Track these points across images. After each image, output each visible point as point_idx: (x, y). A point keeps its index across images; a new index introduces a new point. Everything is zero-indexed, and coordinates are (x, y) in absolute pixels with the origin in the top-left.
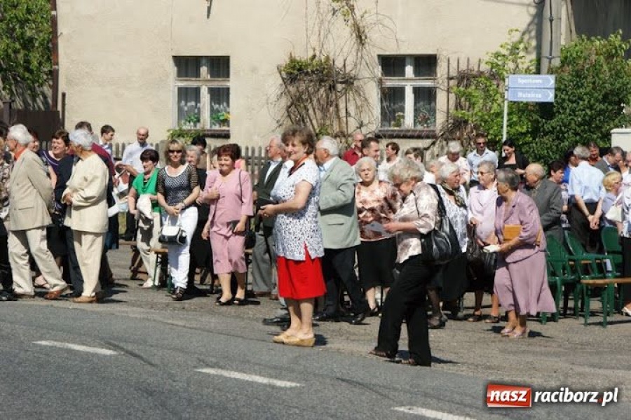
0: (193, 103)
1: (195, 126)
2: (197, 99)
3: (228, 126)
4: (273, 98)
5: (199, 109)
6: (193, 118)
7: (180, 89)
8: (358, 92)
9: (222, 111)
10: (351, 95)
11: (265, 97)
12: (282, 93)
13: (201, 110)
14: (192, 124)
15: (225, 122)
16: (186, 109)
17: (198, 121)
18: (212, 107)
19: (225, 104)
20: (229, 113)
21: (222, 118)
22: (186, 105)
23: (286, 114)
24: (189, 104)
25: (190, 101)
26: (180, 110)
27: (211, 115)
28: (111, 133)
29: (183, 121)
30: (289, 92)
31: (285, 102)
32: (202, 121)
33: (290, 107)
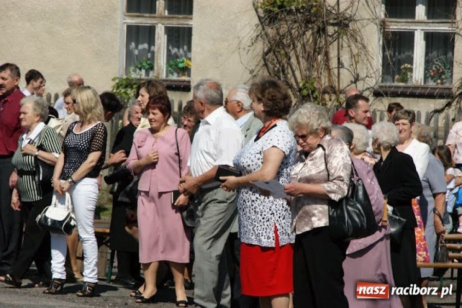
0: (146, 46)
1: (147, 74)
2: (151, 41)
3: (189, 75)
4: (246, 41)
5: (153, 53)
6: (145, 64)
7: (130, 28)
8: (354, 37)
9: (182, 56)
10: (345, 41)
11: (236, 41)
12: (258, 36)
13: (156, 54)
14: (143, 71)
15: (186, 70)
16: (136, 52)
17: (152, 68)
18: (169, 51)
19: (185, 47)
20: (190, 59)
21: (181, 65)
22: (137, 47)
23: (263, 62)
24: (141, 47)
25: (143, 43)
26: (129, 53)
27: (168, 60)
28: (40, 80)
29: (132, 68)
30: (266, 34)
31: (261, 47)
32: (156, 68)
33: (267, 54)
